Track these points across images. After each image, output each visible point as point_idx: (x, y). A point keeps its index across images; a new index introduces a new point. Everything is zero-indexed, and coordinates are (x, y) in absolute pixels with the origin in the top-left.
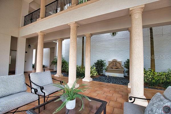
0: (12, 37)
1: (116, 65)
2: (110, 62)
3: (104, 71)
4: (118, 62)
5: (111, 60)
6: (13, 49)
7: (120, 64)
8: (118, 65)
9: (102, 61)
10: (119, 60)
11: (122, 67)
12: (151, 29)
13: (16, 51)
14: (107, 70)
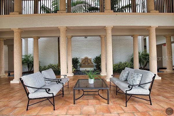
1: (87, 62)
2: (82, 59)
3: (78, 67)
4: (89, 59)
5: (83, 57)
7: (90, 60)
8: (89, 61)
9: (77, 59)
10: (89, 57)
11: (92, 63)
14: (81, 66)
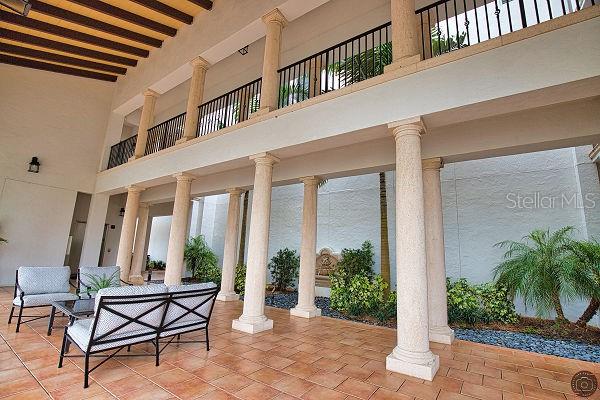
0: (79, 193)
1: (329, 266)
6: (79, 220)
8: (334, 264)
12: (382, 175)
13: (85, 222)
